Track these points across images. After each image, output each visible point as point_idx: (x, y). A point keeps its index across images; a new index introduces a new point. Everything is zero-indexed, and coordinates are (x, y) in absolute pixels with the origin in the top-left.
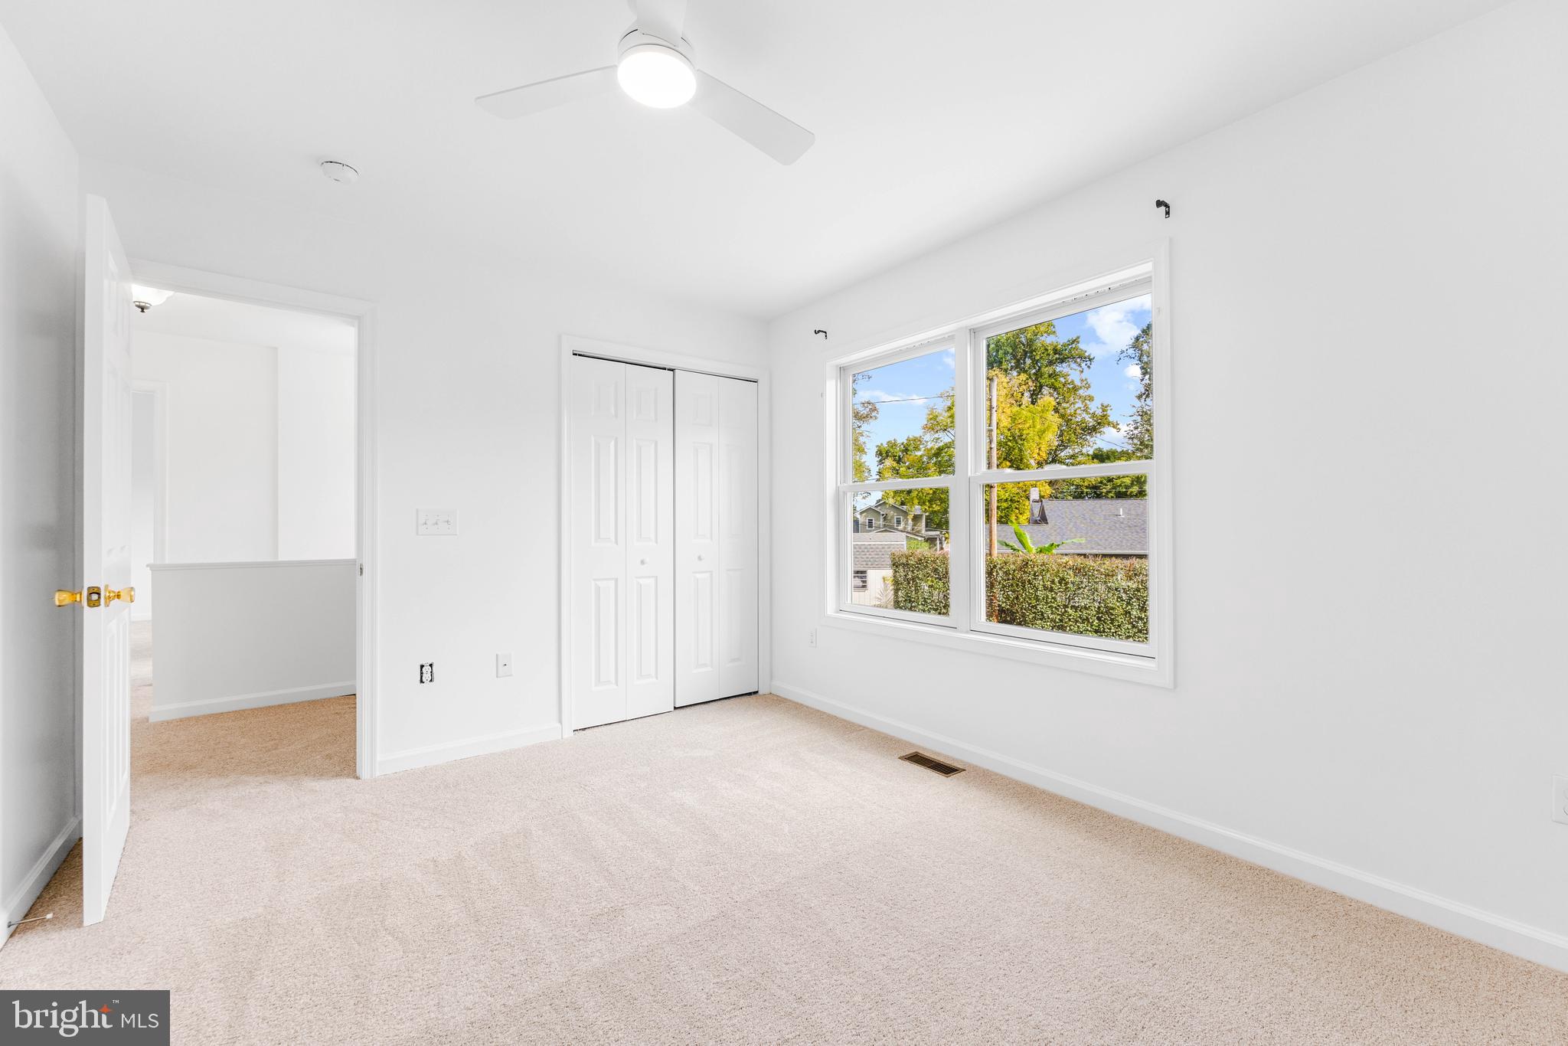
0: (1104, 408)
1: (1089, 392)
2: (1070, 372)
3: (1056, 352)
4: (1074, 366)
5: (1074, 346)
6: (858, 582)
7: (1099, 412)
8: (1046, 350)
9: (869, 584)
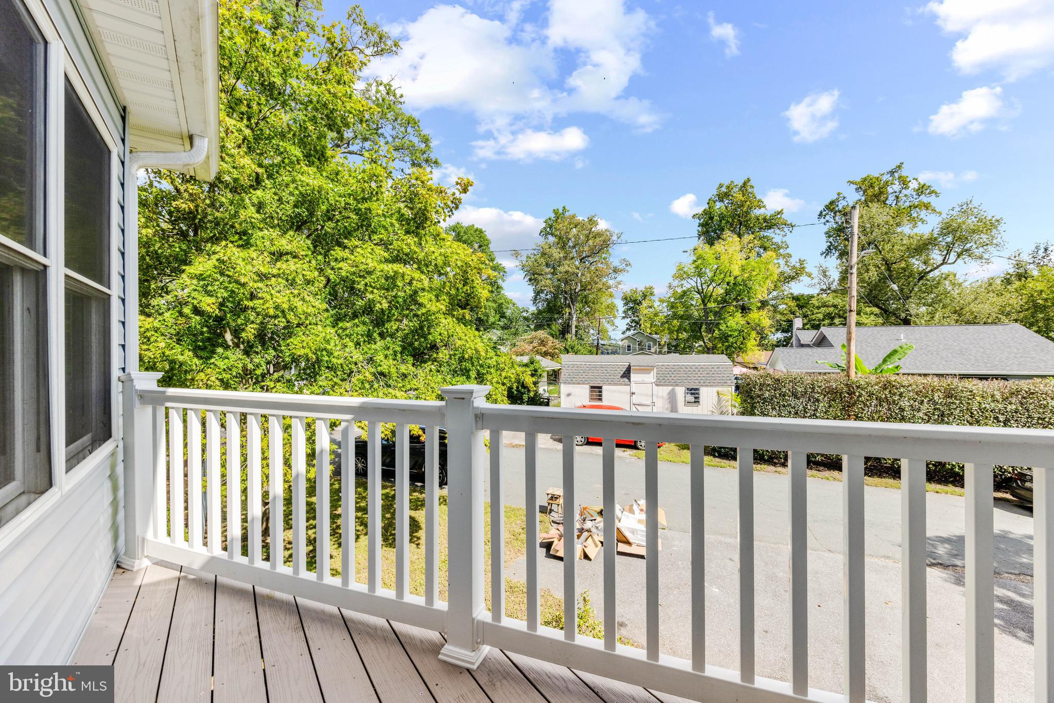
0: (801, 262)
1: (788, 251)
2: (775, 236)
3: (765, 220)
4: (778, 231)
5: (779, 216)
6: (691, 398)
7: (798, 265)
8: (758, 219)
9: (701, 400)
